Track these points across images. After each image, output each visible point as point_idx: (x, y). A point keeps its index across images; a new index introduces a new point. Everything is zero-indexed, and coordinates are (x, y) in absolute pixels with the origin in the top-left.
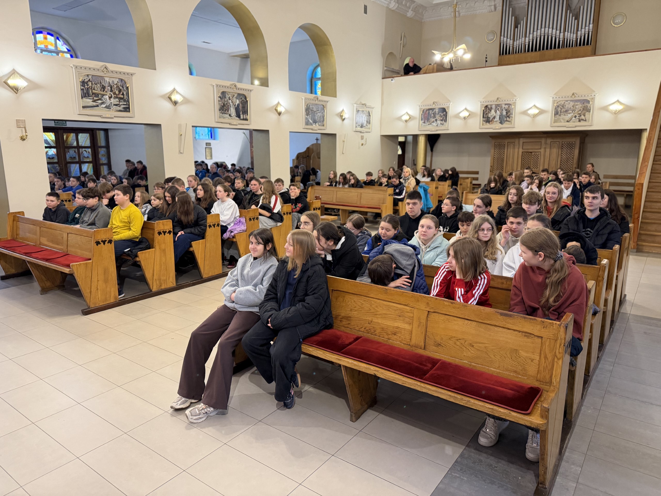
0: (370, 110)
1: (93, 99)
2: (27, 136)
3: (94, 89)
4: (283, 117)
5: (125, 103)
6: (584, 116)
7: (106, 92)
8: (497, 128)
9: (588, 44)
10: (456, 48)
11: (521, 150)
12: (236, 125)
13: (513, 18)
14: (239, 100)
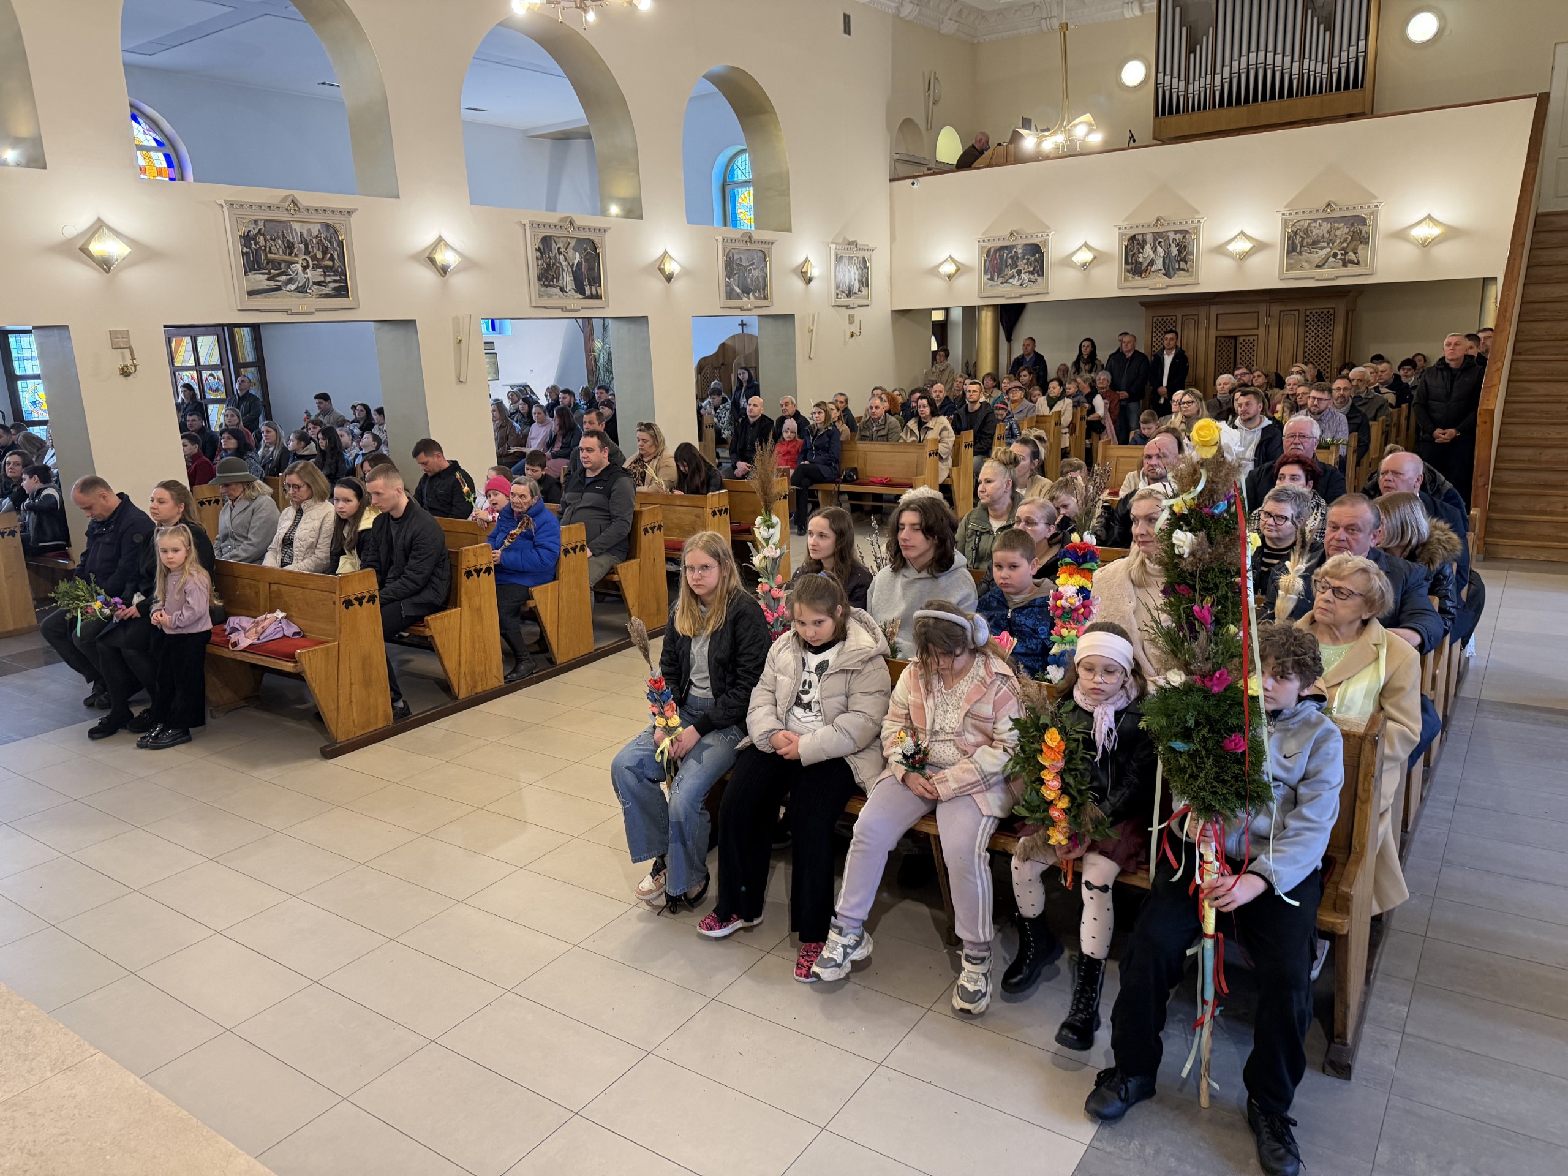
0: (866, 254)
1: (269, 273)
2: (135, 366)
3: (270, 252)
4: (677, 285)
5: (338, 278)
6: (1355, 253)
7: (296, 255)
8: (1159, 286)
9: (1355, 86)
10: (1068, 123)
11: (1213, 333)
12: (577, 311)
13: (1184, 29)
14: (580, 255)
